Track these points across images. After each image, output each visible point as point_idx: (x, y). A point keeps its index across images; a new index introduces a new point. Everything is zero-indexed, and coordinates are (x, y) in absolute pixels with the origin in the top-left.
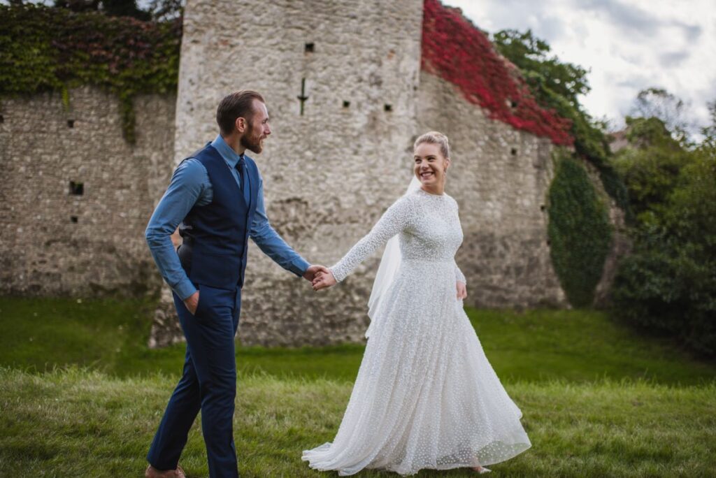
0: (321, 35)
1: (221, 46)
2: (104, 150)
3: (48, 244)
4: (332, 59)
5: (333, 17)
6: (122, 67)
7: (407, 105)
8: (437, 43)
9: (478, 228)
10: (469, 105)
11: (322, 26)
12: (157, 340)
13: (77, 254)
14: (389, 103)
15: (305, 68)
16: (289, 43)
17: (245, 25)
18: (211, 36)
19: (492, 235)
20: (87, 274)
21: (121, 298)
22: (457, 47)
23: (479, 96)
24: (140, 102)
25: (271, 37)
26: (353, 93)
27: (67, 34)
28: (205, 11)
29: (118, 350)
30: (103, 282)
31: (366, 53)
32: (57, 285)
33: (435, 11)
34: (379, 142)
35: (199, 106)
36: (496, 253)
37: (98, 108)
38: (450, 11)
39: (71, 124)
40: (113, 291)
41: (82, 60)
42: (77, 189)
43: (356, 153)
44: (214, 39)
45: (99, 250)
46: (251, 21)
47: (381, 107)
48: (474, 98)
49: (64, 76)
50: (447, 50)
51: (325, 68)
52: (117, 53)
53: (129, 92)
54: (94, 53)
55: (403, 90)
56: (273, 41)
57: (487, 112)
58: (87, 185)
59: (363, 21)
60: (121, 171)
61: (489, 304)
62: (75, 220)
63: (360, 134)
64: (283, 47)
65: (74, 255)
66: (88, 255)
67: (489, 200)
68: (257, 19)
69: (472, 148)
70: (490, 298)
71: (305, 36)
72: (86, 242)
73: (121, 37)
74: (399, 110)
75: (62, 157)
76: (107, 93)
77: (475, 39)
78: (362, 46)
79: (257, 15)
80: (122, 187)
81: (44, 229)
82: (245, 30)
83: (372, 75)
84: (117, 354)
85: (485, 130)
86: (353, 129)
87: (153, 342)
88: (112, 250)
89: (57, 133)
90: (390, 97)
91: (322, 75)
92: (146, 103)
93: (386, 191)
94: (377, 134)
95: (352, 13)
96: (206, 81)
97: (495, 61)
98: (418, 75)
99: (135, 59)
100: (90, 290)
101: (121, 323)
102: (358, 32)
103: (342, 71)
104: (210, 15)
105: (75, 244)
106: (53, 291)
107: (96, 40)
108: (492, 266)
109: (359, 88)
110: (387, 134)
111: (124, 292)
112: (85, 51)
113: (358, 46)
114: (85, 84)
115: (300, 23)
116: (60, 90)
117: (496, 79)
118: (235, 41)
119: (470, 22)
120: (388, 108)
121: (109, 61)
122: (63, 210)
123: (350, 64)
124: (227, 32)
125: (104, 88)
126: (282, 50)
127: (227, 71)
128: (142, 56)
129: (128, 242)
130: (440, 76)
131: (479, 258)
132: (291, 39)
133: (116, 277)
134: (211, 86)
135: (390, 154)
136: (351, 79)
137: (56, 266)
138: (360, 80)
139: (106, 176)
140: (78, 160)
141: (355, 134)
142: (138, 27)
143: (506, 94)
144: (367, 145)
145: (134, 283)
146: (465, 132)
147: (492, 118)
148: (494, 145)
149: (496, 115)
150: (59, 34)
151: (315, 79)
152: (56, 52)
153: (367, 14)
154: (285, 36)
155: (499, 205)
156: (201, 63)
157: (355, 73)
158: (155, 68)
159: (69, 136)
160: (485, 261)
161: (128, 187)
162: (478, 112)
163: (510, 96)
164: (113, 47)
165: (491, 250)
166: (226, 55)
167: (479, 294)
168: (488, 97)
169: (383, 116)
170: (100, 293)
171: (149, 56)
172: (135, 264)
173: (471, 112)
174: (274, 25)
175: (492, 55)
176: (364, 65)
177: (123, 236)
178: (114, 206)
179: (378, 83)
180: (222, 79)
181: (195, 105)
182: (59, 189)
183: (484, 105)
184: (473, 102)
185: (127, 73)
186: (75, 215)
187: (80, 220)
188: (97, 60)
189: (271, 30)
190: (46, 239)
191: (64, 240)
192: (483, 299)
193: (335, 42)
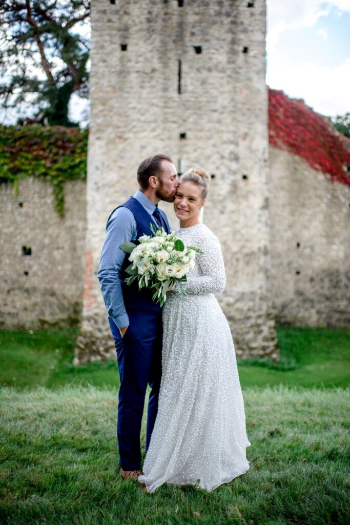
0: (191, 126)
1: (117, 141)
2: (45, 222)
3: (9, 292)
4: (201, 144)
5: (199, 112)
6: (55, 162)
7: (260, 174)
8: (287, 126)
9: (326, 266)
10: (313, 172)
11: (191, 120)
12: (80, 359)
13: (29, 298)
14: (246, 173)
15: (180, 152)
16: (167, 134)
17: (134, 123)
18: (110, 133)
19: (338, 271)
20: (36, 312)
21: (61, 329)
22: (302, 128)
23: (321, 164)
24: (68, 186)
25: (153, 130)
26: (218, 168)
27: (15, 141)
28: (105, 116)
29: (52, 367)
30: (48, 318)
31: (226, 137)
32: (15, 321)
33: (282, 102)
34: (239, 203)
35: (104, 186)
36: (342, 284)
37: (39, 193)
38: (294, 102)
39: (21, 205)
40: (55, 324)
41: (27, 159)
42: (27, 251)
43: (222, 212)
44: (112, 136)
45: (44, 295)
46: (139, 120)
47: (239, 177)
48: (317, 166)
49: (16, 171)
50: (294, 131)
51: (195, 150)
52: (50, 152)
53: (60, 179)
54: (35, 153)
55: (256, 163)
56: (155, 134)
57: (328, 176)
58: (34, 249)
59: (222, 113)
60: (58, 237)
61: (338, 324)
62: (26, 273)
63: (225, 198)
64: (163, 137)
65: (26, 298)
66: (37, 299)
67: (334, 243)
68: (143, 118)
69: (318, 205)
70: (338, 320)
71: (179, 127)
72: (35, 289)
73: (53, 140)
74: (254, 178)
75: (16, 229)
76: (45, 181)
77: (315, 121)
78: (222, 132)
79: (143, 115)
80: (58, 248)
81: (6, 281)
82: (134, 127)
83: (232, 153)
84: (51, 370)
85: (327, 190)
86: (219, 195)
87: (76, 361)
88: (53, 294)
89: (12, 212)
90: (246, 169)
91: (193, 155)
92: (73, 186)
93: (247, 241)
94: (238, 197)
95: (213, 108)
96: (108, 167)
97: (332, 137)
98: (267, 151)
99: (63, 155)
100: (39, 324)
101: (58, 347)
102: (219, 122)
103: (208, 152)
104: (108, 118)
105: (27, 291)
106: (14, 326)
107: (36, 144)
108: (339, 295)
109: (222, 164)
110: (246, 197)
111: (62, 324)
112: (29, 152)
113: (219, 132)
114: (30, 175)
115: (174, 119)
116: (12, 181)
117: (333, 151)
118: (127, 136)
119: (311, 109)
120: (245, 177)
121: (45, 158)
122: (18, 267)
123: (214, 146)
124: (121, 130)
125: (42, 178)
126: (162, 140)
127: (122, 158)
128: (68, 152)
129: (64, 288)
130: (289, 151)
131: (329, 289)
132: (169, 131)
133: (57, 314)
134: (111, 170)
135: (249, 212)
136: (215, 157)
137: (14, 307)
138: (222, 157)
139: (47, 241)
140: (27, 231)
141: (221, 198)
142: (64, 133)
143: (342, 161)
144: (230, 206)
145: (70, 318)
146: (312, 193)
147: (332, 180)
148: (336, 201)
149: (335, 177)
150: (11, 141)
151: (188, 159)
152: (8, 155)
153: (224, 107)
154: (164, 129)
155: (342, 247)
156: (104, 154)
157: (218, 153)
158: (77, 161)
159: (20, 214)
160: (333, 291)
161: (63, 248)
162: (321, 177)
163: (345, 162)
164: (48, 147)
165: (337, 282)
166: (121, 146)
167: (330, 317)
168: (328, 164)
169: (242, 183)
170: (46, 326)
171: (73, 152)
172: (70, 304)
173: (315, 177)
174: (155, 121)
175: (329, 132)
176: (225, 146)
177: (60, 284)
178: (53, 262)
179: (236, 158)
180: (119, 164)
181: (100, 184)
182: (15, 252)
183: (326, 170)
184: (316, 169)
185: (58, 165)
186: (27, 269)
187: (30, 274)
188: (37, 158)
189: (153, 125)
190: (7, 288)
191: (20, 288)
192: (333, 321)
193: (201, 130)
